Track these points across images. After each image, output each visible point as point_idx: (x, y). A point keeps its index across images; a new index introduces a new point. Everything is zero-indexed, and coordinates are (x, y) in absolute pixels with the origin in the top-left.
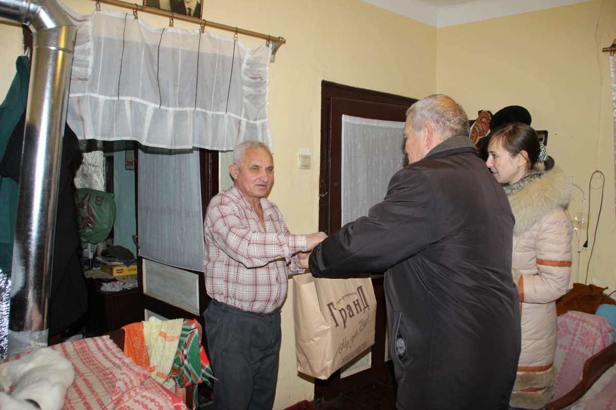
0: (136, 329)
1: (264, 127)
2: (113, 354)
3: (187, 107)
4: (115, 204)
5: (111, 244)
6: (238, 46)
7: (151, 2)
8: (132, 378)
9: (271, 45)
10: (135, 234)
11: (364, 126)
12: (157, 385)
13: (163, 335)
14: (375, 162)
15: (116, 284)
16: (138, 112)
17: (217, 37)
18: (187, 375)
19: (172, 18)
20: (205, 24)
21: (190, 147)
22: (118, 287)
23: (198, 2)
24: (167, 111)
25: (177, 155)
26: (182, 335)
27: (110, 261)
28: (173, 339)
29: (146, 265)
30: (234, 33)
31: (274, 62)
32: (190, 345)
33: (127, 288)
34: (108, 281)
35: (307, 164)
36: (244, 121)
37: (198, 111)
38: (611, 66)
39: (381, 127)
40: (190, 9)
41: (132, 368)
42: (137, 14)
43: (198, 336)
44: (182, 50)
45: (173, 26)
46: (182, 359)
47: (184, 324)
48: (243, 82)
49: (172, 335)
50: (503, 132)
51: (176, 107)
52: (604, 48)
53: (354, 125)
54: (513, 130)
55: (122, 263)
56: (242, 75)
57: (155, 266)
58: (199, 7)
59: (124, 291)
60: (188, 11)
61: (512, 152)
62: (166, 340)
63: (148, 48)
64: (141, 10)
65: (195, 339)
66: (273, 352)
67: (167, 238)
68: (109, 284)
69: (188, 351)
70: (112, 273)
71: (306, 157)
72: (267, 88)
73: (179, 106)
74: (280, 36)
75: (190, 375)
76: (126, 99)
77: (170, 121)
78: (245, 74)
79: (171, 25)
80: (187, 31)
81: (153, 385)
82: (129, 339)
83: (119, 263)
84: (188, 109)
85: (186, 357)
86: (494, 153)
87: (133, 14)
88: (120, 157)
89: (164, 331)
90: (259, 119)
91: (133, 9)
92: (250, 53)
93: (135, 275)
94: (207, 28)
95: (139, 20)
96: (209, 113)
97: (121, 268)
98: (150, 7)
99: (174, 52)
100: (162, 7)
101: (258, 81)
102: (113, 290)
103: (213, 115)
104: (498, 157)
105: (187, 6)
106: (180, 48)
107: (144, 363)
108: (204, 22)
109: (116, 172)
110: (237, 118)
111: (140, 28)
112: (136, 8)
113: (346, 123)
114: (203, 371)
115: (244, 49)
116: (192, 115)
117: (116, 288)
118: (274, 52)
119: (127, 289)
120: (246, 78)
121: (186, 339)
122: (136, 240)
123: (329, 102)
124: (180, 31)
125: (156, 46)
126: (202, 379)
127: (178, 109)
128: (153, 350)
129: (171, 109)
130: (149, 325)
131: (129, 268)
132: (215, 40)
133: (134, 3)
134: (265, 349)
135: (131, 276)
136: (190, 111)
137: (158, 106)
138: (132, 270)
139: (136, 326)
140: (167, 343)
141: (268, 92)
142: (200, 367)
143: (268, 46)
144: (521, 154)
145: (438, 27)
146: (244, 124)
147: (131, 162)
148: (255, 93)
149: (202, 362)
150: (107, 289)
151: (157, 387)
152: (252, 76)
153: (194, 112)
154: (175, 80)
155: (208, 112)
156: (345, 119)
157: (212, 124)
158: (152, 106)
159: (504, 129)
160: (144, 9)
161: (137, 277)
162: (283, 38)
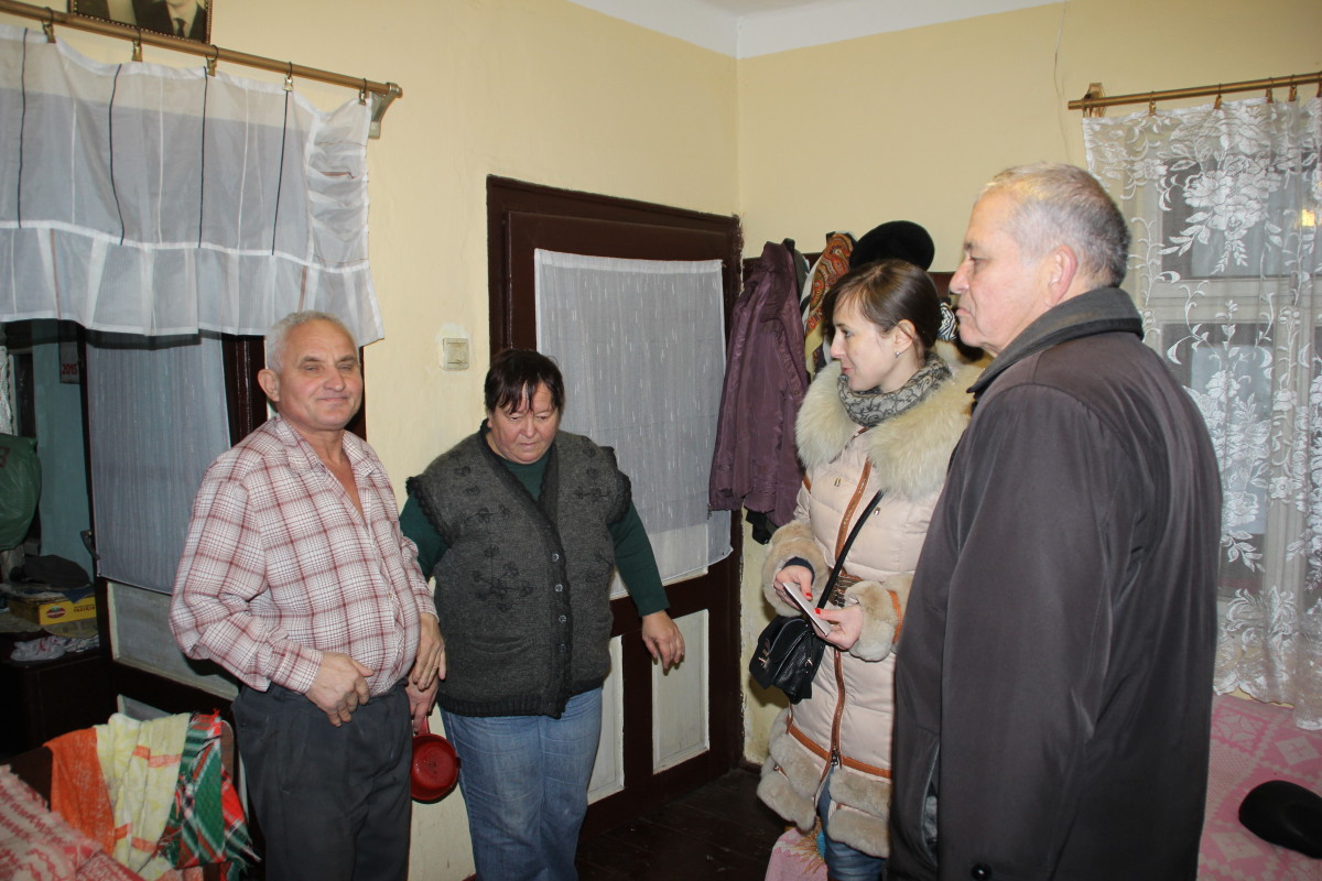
0: (80, 744)
1: (360, 281)
2: (16, 807)
3: (182, 241)
4: (38, 462)
5: (35, 553)
6: (294, 103)
7: (88, 6)
8: (55, 859)
9: (369, 101)
10: (88, 527)
11: (582, 271)
12: (116, 869)
13: (144, 753)
14: (611, 350)
15: (47, 644)
16: (70, 254)
17: (246, 85)
18: (190, 842)
19: (139, 41)
20: (217, 55)
21: (192, 330)
22: (53, 650)
23: (199, 7)
24: (137, 250)
25: (172, 349)
26: (187, 753)
27: (31, 592)
28: (165, 761)
29: (116, 596)
30: (284, 76)
31: (378, 137)
32: (202, 774)
33: (74, 649)
34: (29, 637)
35: (461, 359)
36: (314, 270)
37: (206, 250)
38: (1086, 137)
39: (620, 274)
40: (181, 22)
41: (60, 835)
42: (52, 31)
43: (220, 755)
44: (165, 114)
45: (141, 61)
46: (181, 808)
47: (191, 728)
48: (309, 184)
49: (163, 752)
50: (861, 281)
51: (158, 242)
52: (1070, 102)
53: (561, 270)
54: (881, 276)
55: (60, 595)
56: (307, 167)
57: (137, 597)
58: (203, 18)
59: (69, 657)
60: (176, 25)
61: (881, 325)
62: (150, 765)
63: (85, 109)
64: (63, 22)
65: (212, 761)
66: (395, 779)
67: (159, 534)
68: (31, 645)
69: (196, 788)
70: (36, 620)
71: (457, 344)
72: (364, 195)
73: (164, 240)
74: (391, 81)
75: (196, 842)
76: (42, 227)
77: (146, 273)
78: (314, 165)
79: (137, 58)
80: (175, 71)
81: (106, 870)
82: (63, 768)
83: (53, 595)
84: (183, 245)
85: (189, 802)
86: (846, 328)
87: (42, 31)
88: (46, 357)
89: (146, 745)
90: (349, 264)
91: (42, 18)
92: (322, 120)
93: (91, 620)
94: (221, 65)
95: (59, 45)
96: (234, 253)
97: (59, 606)
98: (84, 15)
99: (148, 119)
100: (114, 16)
101: (343, 181)
102: (42, 656)
103: (241, 258)
104: (853, 335)
105: (174, 14)
106: (161, 110)
107: (101, 820)
108: (214, 51)
109: (39, 390)
110: (297, 264)
111: (62, 67)
112: (50, 19)
113: (544, 267)
114: (228, 834)
115: (308, 108)
116: (193, 261)
117: (51, 651)
118: (378, 116)
119: (74, 653)
120: (315, 174)
121: (194, 762)
122: (90, 541)
123: (504, 222)
124: (158, 72)
125: (103, 105)
126: (224, 854)
127: (162, 246)
128: (122, 789)
129: (147, 247)
130: (109, 733)
131: (77, 605)
132: (241, 91)
133: (44, 6)
134: (376, 773)
135: (83, 622)
136: (189, 250)
137: (117, 240)
138: (85, 608)
139: (78, 738)
140: (153, 772)
141: (366, 204)
142: (221, 827)
143: (363, 102)
144: (900, 327)
145: (739, 57)
146: (313, 274)
147: (72, 367)
148: (337, 207)
149: (225, 813)
150: (27, 655)
151: (115, 874)
152: (330, 170)
153: (196, 253)
154: (153, 181)
155: (230, 251)
156: (541, 257)
157: (240, 278)
158: (102, 241)
159: (864, 276)
160: (69, 20)
161: (96, 624)
162: (396, 86)
